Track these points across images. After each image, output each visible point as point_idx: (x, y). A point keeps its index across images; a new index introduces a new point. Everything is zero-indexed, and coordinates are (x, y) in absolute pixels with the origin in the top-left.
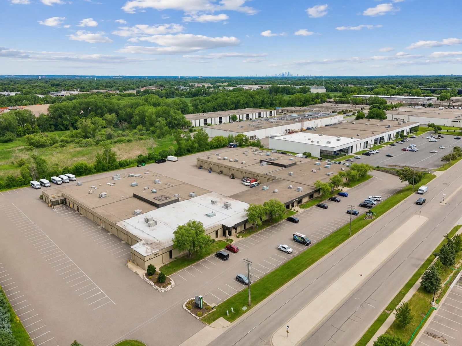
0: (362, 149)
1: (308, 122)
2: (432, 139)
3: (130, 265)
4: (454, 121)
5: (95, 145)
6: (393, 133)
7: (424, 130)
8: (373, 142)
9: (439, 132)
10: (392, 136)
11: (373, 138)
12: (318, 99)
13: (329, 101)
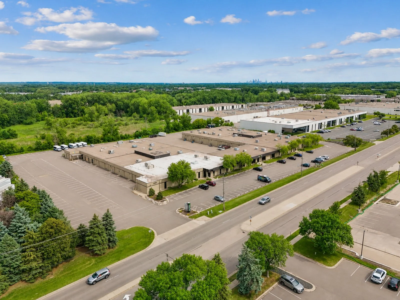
0: (317, 129)
1: (273, 111)
2: (377, 123)
3: (135, 192)
4: (396, 111)
5: (99, 127)
6: (344, 117)
7: (370, 117)
8: (326, 124)
9: (383, 118)
10: (343, 120)
11: (326, 121)
12: (283, 97)
13: (292, 99)
